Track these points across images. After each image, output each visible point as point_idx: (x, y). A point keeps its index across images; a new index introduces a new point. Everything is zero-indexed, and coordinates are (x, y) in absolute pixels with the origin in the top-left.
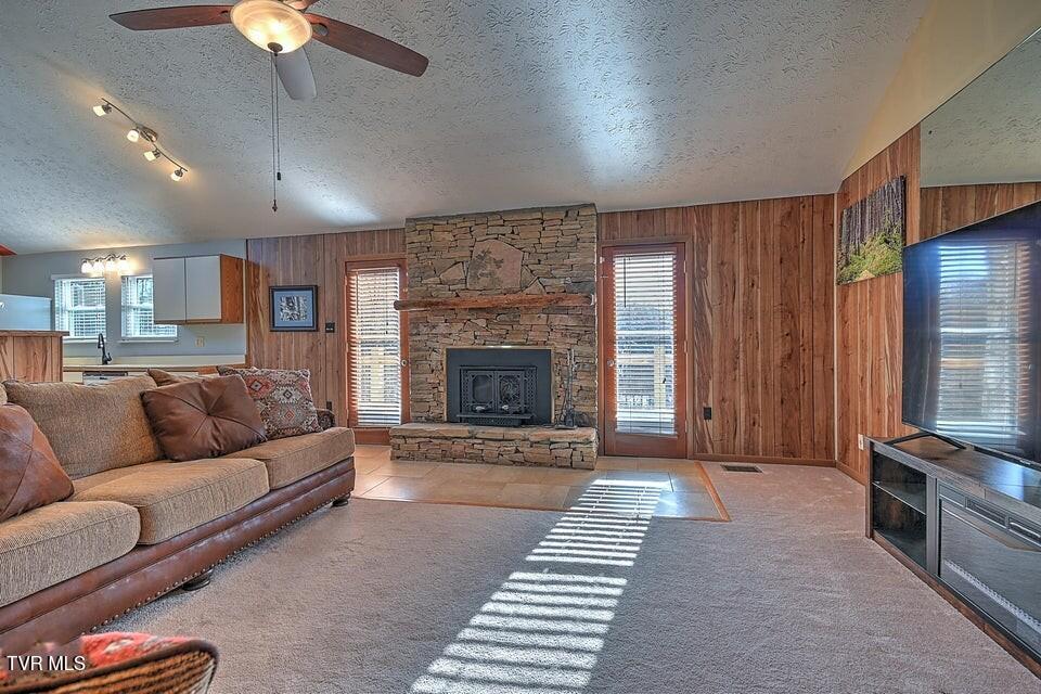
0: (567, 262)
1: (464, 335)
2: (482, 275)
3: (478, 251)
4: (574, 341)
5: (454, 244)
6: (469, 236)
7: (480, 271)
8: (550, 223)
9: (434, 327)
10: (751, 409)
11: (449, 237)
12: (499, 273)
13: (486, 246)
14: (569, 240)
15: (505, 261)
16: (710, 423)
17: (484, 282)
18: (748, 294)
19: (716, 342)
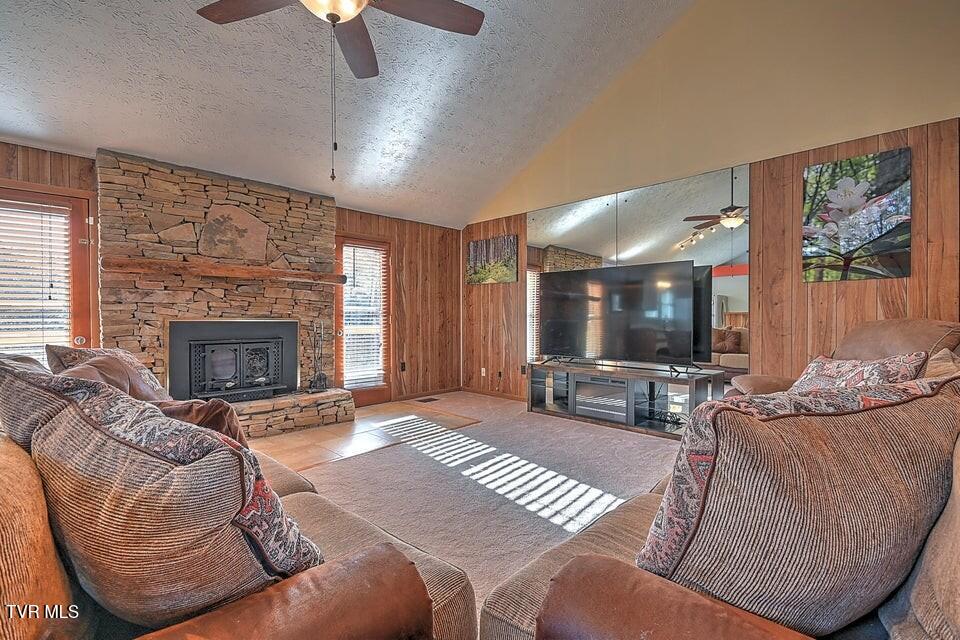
0: (311, 243)
1: (193, 305)
2: (221, 241)
3: (216, 212)
4: (316, 314)
5: (182, 199)
6: (203, 195)
7: (218, 237)
8: (296, 205)
9: (147, 294)
10: (426, 361)
11: (176, 190)
12: (241, 242)
13: (226, 211)
14: (314, 224)
15: (249, 231)
16: (404, 372)
17: (222, 249)
18: (424, 285)
19: (408, 316)
